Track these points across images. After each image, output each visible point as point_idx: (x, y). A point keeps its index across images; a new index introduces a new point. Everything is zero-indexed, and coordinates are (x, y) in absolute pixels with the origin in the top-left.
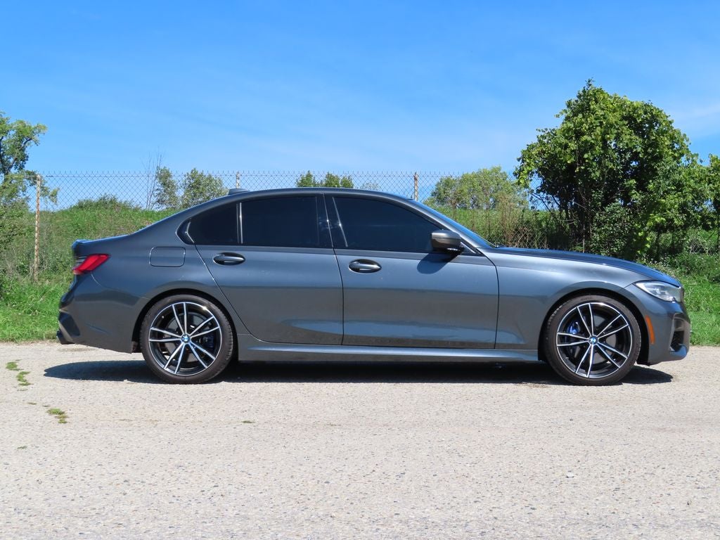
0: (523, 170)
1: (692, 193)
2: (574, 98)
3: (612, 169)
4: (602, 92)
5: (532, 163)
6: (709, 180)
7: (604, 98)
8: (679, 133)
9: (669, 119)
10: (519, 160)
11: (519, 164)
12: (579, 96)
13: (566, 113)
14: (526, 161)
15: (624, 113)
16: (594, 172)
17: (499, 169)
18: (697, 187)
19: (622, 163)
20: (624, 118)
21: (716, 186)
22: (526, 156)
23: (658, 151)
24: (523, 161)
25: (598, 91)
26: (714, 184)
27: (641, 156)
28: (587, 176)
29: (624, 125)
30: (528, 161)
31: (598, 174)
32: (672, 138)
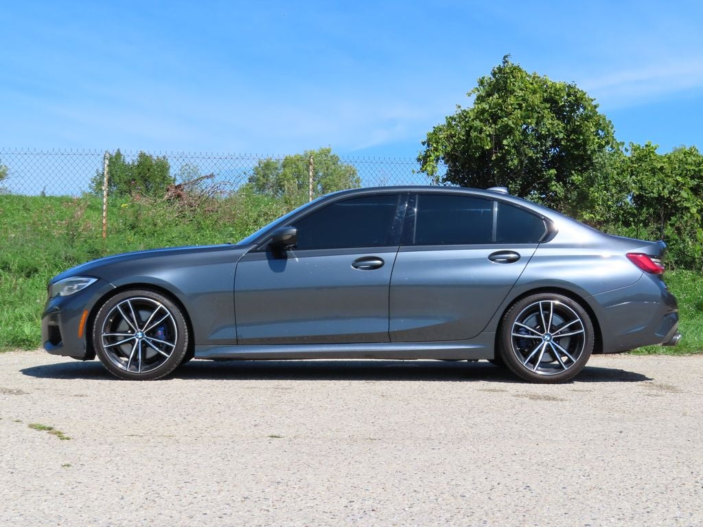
0: (430, 156)
1: (614, 185)
2: (488, 76)
3: (531, 157)
4: (520, 70)
5: (440, 147)
6: (632, 171)
7: (522, 77)
8: (604, 119)
9: (594, 103)
10: (424, 143)
11: (425, 148)
12: (494, 74)
13: (479, 91)
14: (432, 145)
15: (545, 95)
16: (512, 160)
17: (329, 151)
18: (620, 179)
19: (541, 151)
20: (545, 100)
21: (639, 178)
22: (433, 139)
23: (581, 138)
24: (428, 146)
25: (515, 69)
26: (637, 176)
27: (563, 143)
28: (504, 164)
29: (546, 108)
30: (435, 145)
31: (516, 162)
32: (598, 125)
